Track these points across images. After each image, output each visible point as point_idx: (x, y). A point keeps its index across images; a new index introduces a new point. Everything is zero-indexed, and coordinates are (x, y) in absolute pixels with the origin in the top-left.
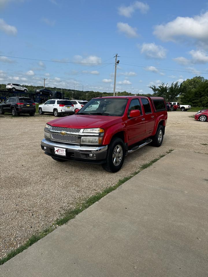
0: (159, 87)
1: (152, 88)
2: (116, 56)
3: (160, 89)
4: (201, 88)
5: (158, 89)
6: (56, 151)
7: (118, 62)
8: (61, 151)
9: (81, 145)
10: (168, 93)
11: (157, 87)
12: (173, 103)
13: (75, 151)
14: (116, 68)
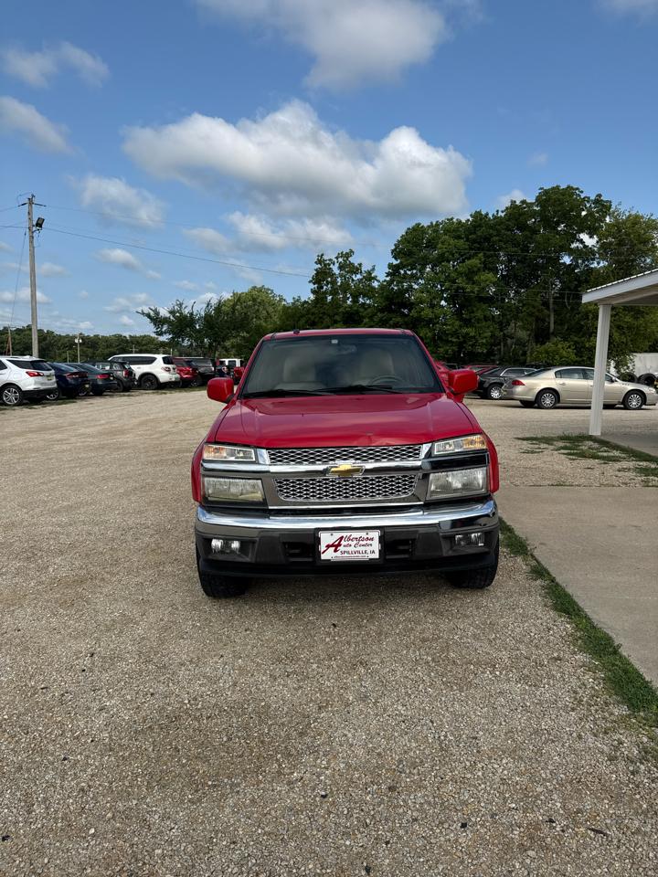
0: (171, 312)
1: (148, 316)
2: (27, 201)
3: (172, 318)
4: (287, 319)
5: (165, 318)
6: (328, 546)
7: (39, 224)
8: (353, 543)
9: (430, 506)
10: (199, 331)
11: (164, 313)
12: (227, 361)
13: (421, 530)
14: (31, 242)
